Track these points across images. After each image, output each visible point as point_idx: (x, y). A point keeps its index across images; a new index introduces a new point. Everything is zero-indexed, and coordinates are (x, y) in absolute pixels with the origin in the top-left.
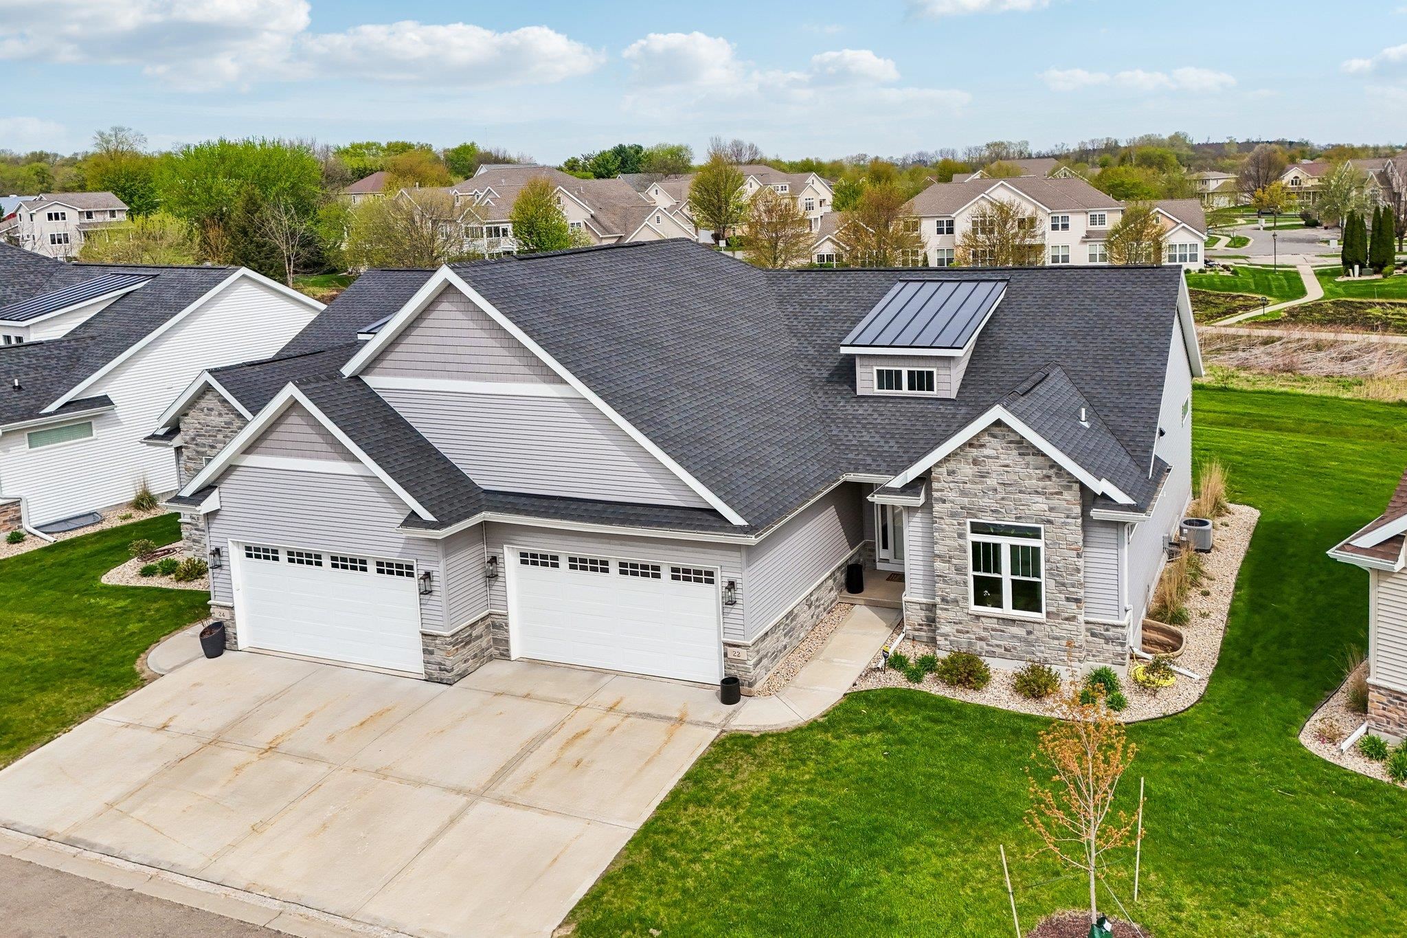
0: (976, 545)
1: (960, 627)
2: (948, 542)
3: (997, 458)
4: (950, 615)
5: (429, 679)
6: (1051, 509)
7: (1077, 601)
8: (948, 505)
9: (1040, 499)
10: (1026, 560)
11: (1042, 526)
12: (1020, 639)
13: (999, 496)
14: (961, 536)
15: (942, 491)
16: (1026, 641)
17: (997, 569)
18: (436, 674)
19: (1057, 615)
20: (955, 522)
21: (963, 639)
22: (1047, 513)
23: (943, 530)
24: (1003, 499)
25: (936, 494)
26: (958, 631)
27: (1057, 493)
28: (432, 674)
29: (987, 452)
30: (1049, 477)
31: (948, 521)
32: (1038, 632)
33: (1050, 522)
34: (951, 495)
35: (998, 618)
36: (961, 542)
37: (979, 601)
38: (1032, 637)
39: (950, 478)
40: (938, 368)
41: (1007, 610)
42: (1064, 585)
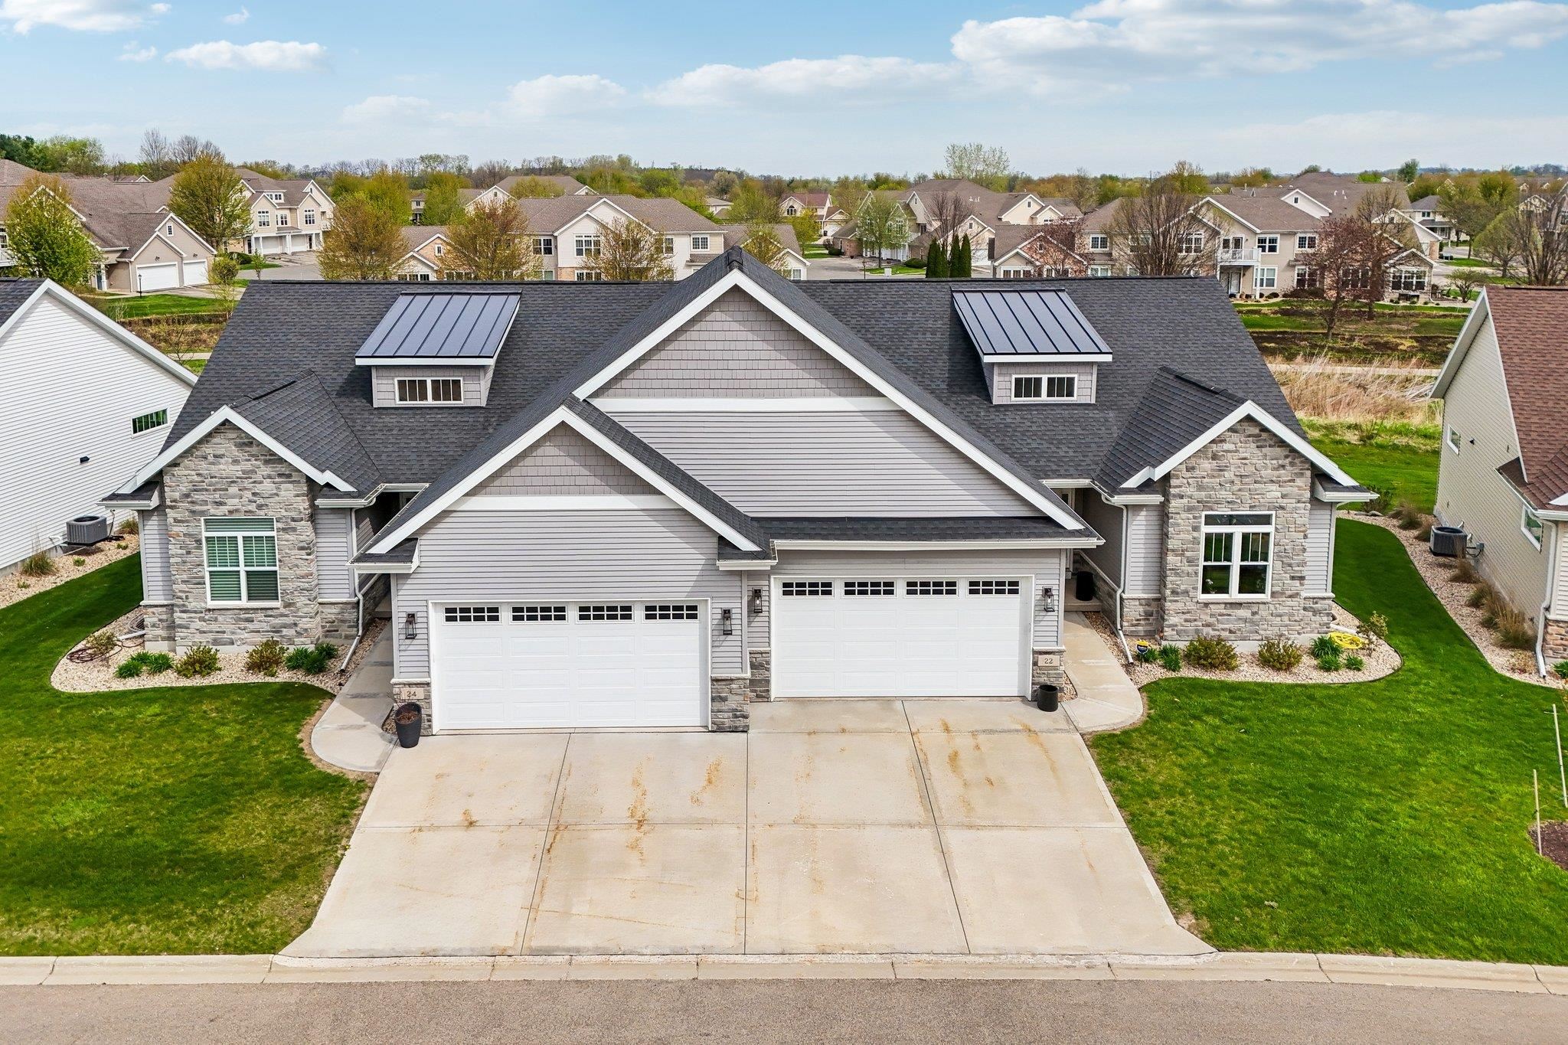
0: (1208, 537)
1: (1188, 616)
2: (1182, 536)
3: (1237, 451)
4: (1180, 606)
5: (719, 729)
6: (1283, 496)
7: (1302, 578)
8: (1185, 500)
9: (1274, 487)
10: (1255, 547)
11: (1273, 513)
12: (1245, 621)
13: (1235, 488)
14: (1196, 529)
15: (1180, 487)
16: (1252, 622)
17: (1228, 558)
18: (728, 723)
19: (1282, 593)
20: (1191, 516)
21: (1191, 627)
22: (1280, 500)
23: (1178, 525)
24: (1240, 490)
25: (1173, 491)
26: (1186, 620)
27: (1290, 481)
28: (723, 723)
29: (1226, 446)
30: (1283, 466)
31: (1184, 515)
32: (1263, 612)
33: (1282, 508)
34: (1189, 491)
35: (1226, 604)
36: (1195, 534)
37: (1206, 590)
38: (1257, 617)
39: (1189, 474)
40: (1080, 374)
41: (1234, 594)
42: (1290, 565)
